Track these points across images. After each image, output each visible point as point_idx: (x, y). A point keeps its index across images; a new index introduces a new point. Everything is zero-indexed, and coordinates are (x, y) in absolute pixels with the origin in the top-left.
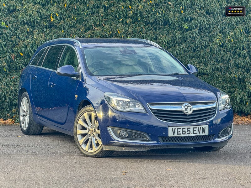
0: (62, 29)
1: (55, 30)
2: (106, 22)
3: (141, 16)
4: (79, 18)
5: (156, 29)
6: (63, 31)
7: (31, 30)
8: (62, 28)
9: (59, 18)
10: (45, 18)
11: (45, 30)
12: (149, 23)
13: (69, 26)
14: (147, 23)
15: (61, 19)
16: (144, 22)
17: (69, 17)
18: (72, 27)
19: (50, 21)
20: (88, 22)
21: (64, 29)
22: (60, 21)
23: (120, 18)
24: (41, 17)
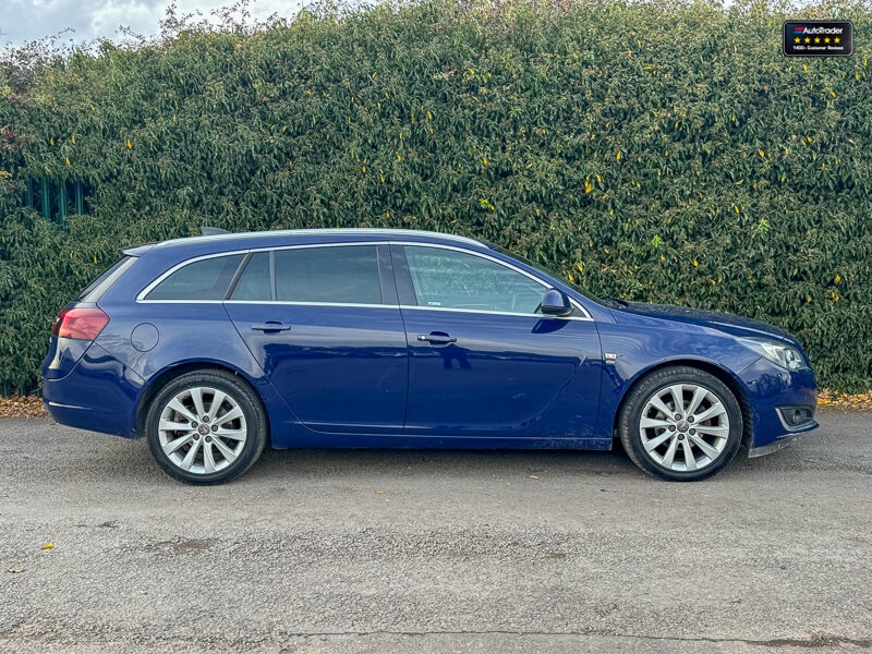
0: (609, 208)
1: (595, 211)
2: (705, 188)
3: (788, 171)
4: (648, 182)
5: (816, 200)
6: (612, 213)
7: (545, 212)
8: (610, 205)
9: (602, 186)
10: (574, 186)
11: (572, 210)
12: (802, 187)
13: (626, 202)
14: (796, 188)
15: (607, 186)
16: (790, 185)
17: (624, 181)
18: (632, 203)
19: (584, 191)
20: (665, 190)
21: (614, 207)
22: (605, 191)
23: (738, 179)
24: (564, 184)
